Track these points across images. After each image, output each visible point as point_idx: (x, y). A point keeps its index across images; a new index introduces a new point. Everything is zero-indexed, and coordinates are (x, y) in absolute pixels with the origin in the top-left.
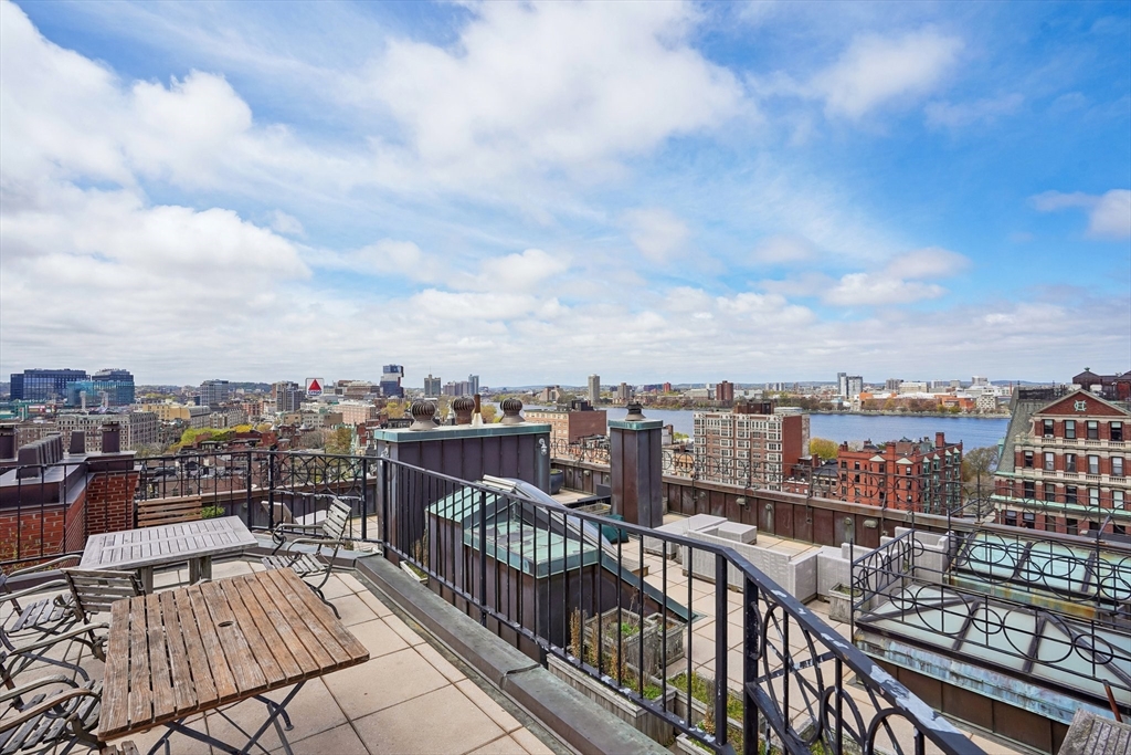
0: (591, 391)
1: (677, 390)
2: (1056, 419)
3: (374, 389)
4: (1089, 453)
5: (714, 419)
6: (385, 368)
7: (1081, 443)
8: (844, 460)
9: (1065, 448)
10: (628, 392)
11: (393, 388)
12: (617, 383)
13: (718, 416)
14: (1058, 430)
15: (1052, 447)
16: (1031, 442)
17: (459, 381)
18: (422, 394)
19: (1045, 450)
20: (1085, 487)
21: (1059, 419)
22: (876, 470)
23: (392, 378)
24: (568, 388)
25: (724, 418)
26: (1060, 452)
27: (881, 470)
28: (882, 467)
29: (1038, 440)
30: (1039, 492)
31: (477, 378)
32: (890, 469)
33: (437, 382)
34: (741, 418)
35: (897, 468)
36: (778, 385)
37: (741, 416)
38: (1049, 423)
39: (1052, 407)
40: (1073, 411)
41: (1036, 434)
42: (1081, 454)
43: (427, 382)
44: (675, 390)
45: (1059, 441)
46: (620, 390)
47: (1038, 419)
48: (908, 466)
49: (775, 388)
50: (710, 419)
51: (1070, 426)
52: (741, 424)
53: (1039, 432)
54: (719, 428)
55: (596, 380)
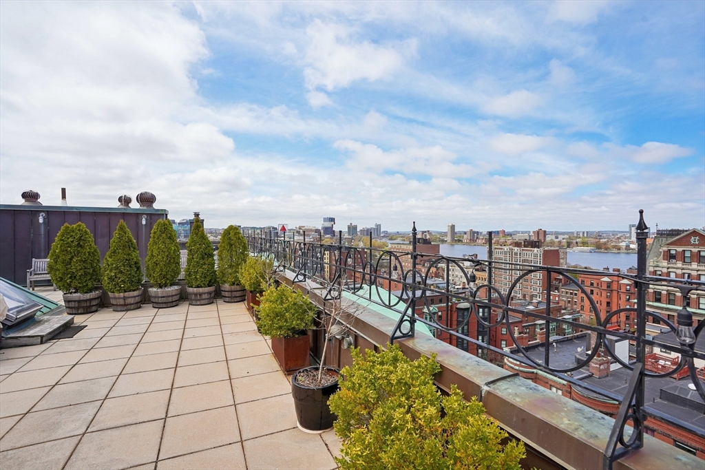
0: (449, 235)
1: (510, 235)
2: (678, 249)
3: (317, 231)
4: (699, 273)
5: (500, 250)
6: (324, 219)
7: (694, 265)
8: (583, 279)
9: (683, 269)
10: (474, 235)
11: (329, 230)
12: (467, 230)
13: (502, 249)
14: (679, 257)
15: (674, 268)
16: (660, 265)
17: (369, 227)
18: (346, 235)
19: (670, 270)
20: (695, 296)
21: (680, 249)
22: (604, 287)
23: (328, 224)
24: (434, 232)
25: (506, 250)
26: (679, 272)
27: (608, 287)
28: (609, 285)
29: (665, 263)
30: (664, 298)
31: (380, 225)
32: (615, 287)
33: (355, 228)
34: (516, 250)
35: (619, 286)
36: (583, 233)
37: (516, 249)
38: (673, 252)
39: (675, 241)
40: (689, 244)
41: (664, 259)
42: (694, 273)
43: (349, 227)
44: (508, 235)
45: (679, 264)
46: (469, 234)
47: (666, 249)
48: (628, 285)
49: (581, 235)
50: (497, 250)
51: (688, 254)
52: (516, 254)
53: (666, 258)
54: (502, 256)
55: (453, 227)
